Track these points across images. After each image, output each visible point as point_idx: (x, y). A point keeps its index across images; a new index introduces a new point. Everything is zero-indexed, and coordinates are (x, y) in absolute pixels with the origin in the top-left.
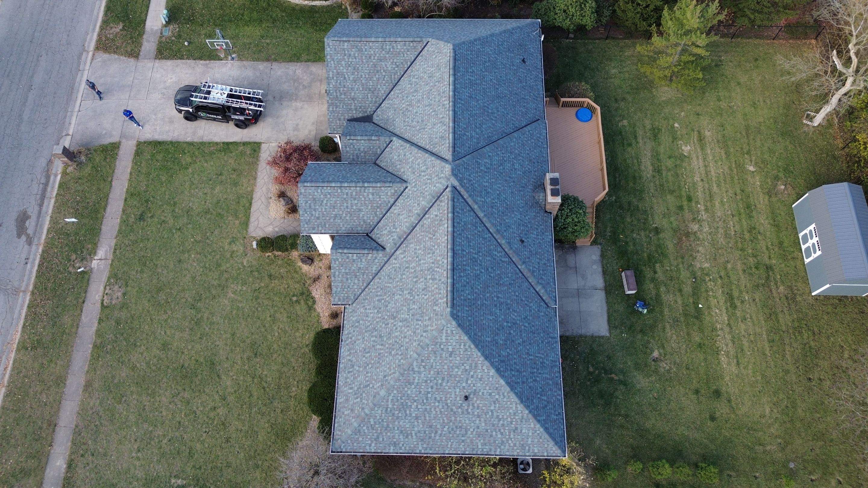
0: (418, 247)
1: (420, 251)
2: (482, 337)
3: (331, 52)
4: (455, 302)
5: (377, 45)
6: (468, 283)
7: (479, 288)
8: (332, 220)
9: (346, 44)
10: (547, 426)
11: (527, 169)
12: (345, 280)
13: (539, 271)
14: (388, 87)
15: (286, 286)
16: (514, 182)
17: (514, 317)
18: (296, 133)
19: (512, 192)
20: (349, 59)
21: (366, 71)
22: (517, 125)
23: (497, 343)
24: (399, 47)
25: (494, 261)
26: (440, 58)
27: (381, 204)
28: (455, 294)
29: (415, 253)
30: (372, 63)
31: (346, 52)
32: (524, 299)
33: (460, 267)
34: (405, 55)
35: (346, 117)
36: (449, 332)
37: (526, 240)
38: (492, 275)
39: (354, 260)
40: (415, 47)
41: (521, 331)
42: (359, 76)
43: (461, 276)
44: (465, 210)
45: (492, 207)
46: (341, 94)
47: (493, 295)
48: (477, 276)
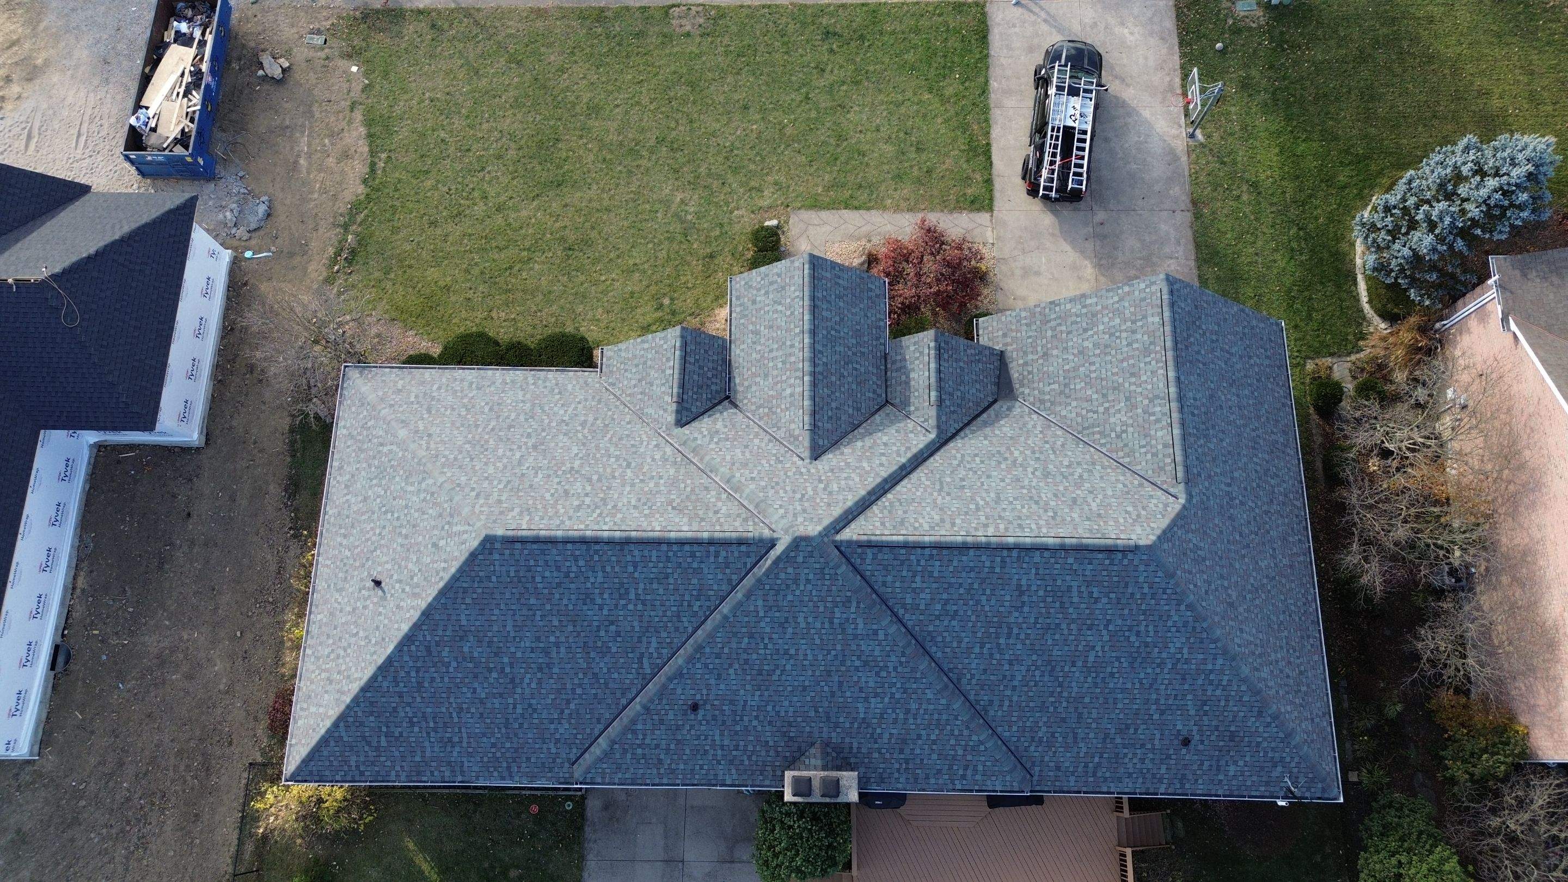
0: (662, 481)
1: (652, 485)
2: (464, 606)
3: (1137, 293)
4: (518, 546)
5: (1161, 385)
6: (567, 575)
7: (565, 602)
8: (751, 327)
9: (1157, 319)
10: (332, 743)
11: (879, 731)
12: (636, 362)
13: (639, 746)
14: (1074, 424)
15: (690, 285)
16: (833, 694)
17: (527, 681)
18: (1018, 272)
19: (805, 688)
20: (1126, 331)
21: (1103, 371)
22: (992, 713)
23: (462, 638)
24: (1160, 434)
25: (635, 640)
26: (1122, 520)
27: (775, 413)
28: (535, 546)
29: (652, 478)
30: (1121, 380)
31: (1139, 324)
32: (572, 706)
33: (596, 558)
34: (1143, 450)
35: (1009, 348)
36: (465, 536)
37: (700, 717)
38: (602, 633)
39: (663, 371)
40: (1162, 469)
41: (501, 695)
42: (1093, 359)
43: (576, 561)
44: (728, 571)
45: (751, 636)
46: (1053, 329)
47: (558, 634)
48: (587, 598)
